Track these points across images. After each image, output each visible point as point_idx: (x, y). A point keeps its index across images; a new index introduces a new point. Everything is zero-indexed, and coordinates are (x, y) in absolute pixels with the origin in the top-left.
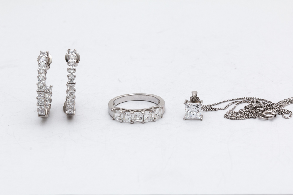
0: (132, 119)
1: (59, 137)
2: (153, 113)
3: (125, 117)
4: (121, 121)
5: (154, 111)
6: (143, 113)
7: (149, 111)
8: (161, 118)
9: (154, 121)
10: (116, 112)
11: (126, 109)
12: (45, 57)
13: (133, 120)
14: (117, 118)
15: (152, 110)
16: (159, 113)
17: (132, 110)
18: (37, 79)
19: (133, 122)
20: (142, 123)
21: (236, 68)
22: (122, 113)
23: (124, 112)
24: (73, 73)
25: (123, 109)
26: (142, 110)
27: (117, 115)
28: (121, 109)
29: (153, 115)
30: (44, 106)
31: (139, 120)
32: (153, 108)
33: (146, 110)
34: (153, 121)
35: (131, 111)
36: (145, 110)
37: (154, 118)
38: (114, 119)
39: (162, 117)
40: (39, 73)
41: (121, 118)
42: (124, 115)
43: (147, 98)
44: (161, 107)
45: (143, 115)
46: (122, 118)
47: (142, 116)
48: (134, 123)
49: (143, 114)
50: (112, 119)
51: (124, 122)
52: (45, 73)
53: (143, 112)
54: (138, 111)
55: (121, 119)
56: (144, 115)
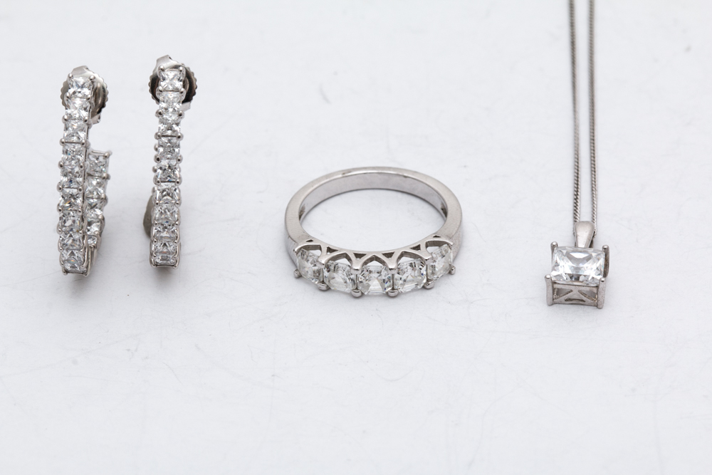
1: (129, 350)
3: (336, 276)
4: (324, 287)
5: (426, 260)
6: (391, 269)
8: (450, 273)
9: (428, 287)
11: (341, 251)
12: (85, 96)
14: (311, 274)
15: (421, 257)
17: (358, 256)
18: (59, 170)
19: (359, 294)
20: (388, 296)
21: (688, 49)
22: (327, 265)
23: (331, 262)
24: (174, 126)
25: (330, 250)
26: (389, 255)
28: (324, 249)
30: (81, 235)
32: (423, 247)
33: (401, 256)
34: (424, 287)
35: (353, 257)
36: (399, 253)
37: (428, 280)
38: (300, 277)
39: (453, 272)
40: (66, 129)
41: (323, 276)
43: (407, 186)
44: (448, 244)
48: (363, 294)
49: (393, 272)
50: (297, 275)
51: (334, 291)
52: (86, 127)
53: (392, 263)
54: (375, 258)
55: (323, 282)
56: (395, 275)
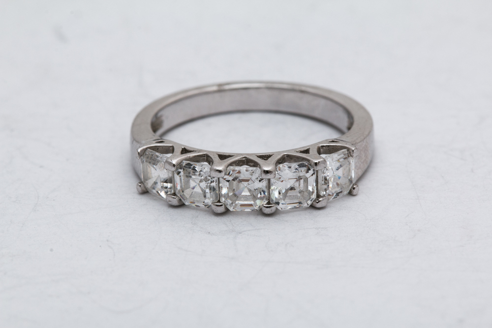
0: (220, 195)
2: (311, 172)
3: (192, 184)
4: (175, 202)
5: (316, 164)
6: (267, 172)
7: (294, 165)
8: (351, 193)
9: (318, 205)
10: (154, 161)
11: (200, 151)
13: (223, 200)
14: (159, 185)
15: (308, 160)
16: (340, 172)
17: (222, 157)
19: (221, 210)
20: (261, 213)
22: (179, 166)
23: (185, 163)
25: (185, 151)
26: (265, 157)
27: (157, 173)
28: (178, 150)
29: (312, 180)
31: (252, 202)
32: (313, 150)
33: (282, 160)
34: (312, 207)
35: (216, 159)
36: (279, 157)
37: (318, 196)
38: (145, 192)
39: (355, 192)
41: (174, 187)
42: (188, 176)
44: (348, 149)
45: (269, 180)
46: (179, 188)
47: (264, 184)
49: (269, 176)
51: (188, 207)
53: (269, 165)
54: (246, 161)
55: (174, 194)
56: (272, 181)
